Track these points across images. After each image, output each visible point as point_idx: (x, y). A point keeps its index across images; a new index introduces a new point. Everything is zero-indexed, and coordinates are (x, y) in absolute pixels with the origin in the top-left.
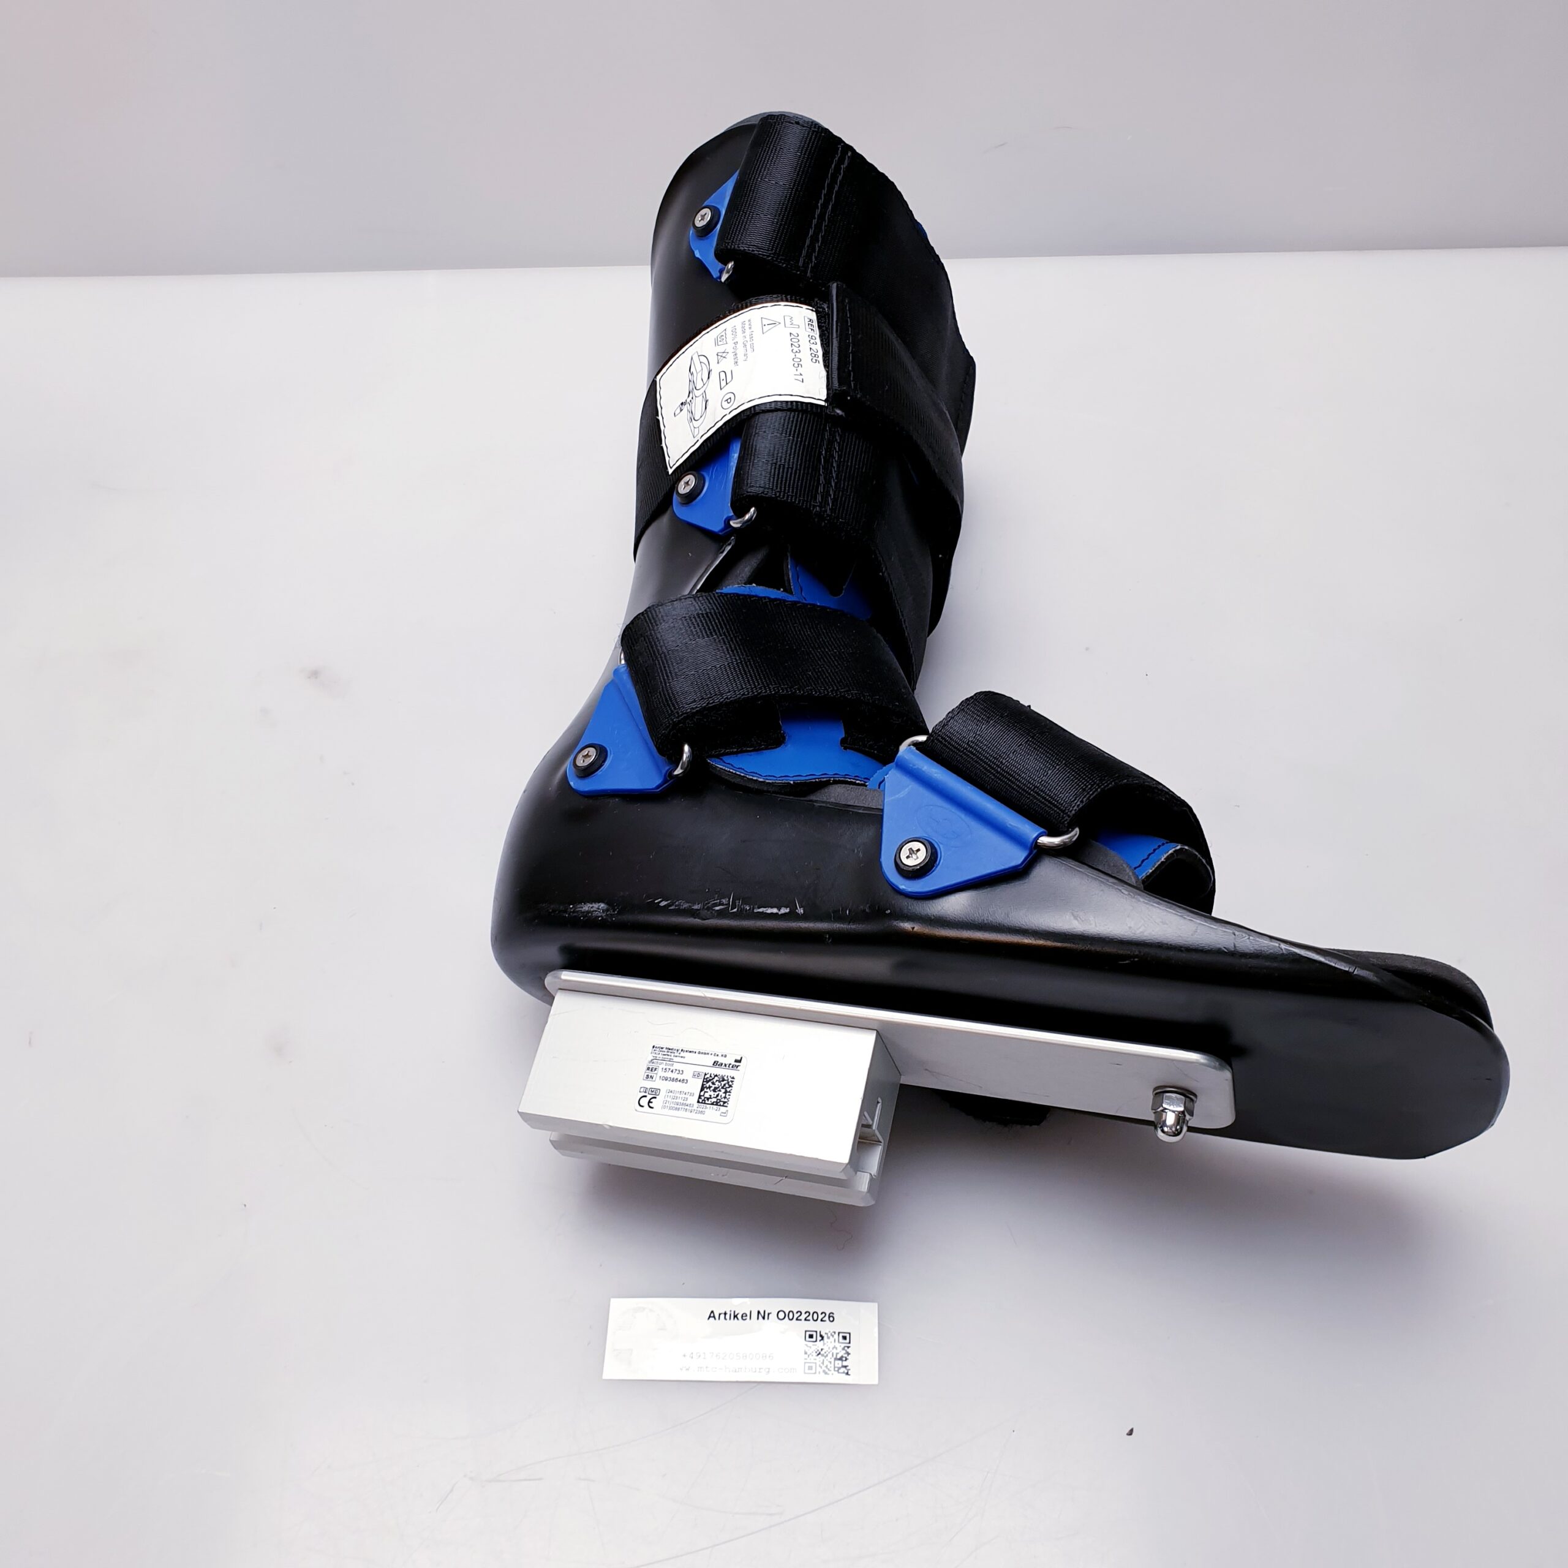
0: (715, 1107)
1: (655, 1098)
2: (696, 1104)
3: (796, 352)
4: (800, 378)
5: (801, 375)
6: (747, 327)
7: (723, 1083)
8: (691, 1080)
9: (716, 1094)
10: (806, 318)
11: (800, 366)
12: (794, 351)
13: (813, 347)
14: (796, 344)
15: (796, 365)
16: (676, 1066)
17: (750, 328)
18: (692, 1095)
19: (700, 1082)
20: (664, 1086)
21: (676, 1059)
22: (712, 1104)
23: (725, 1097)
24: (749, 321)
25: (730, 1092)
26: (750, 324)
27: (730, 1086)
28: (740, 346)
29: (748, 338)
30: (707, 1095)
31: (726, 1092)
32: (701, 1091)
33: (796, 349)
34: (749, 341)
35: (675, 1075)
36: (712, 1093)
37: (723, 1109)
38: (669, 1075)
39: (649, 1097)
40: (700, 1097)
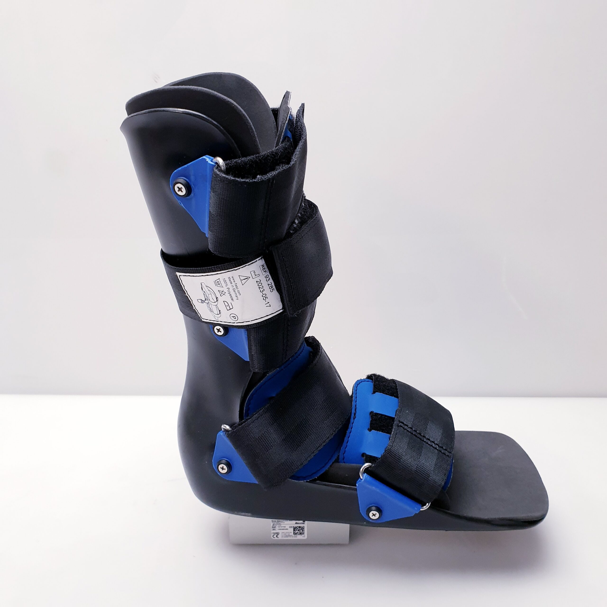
0: (300, 535)
1: (278, 535)
2: (293, 535)
3: (263, 291)
4: (268, 305)
5: (269, 303)
6: (232, 281)
7: (301, 528)
8: (289, 529)
9: (299, 531)
10: (261, 266)
11: (266, 298)
12: (261, 291)
13: (269, 282)
14: (261, 287)
15: (265, 299)
16: (282, 526)
17: (234, 282)
18: (291, 533)
19: (292, 529)
20: (280, 531)
21: (281, 523)
22: (299, 534)
23: (303, 532)
24: (232, 277)
25: (304, 530)
26: (233, 279)
27: (303, 529)
28: (231, 290)
29: (235, 287)
30: (296, 532)
31: (303, 531)
32: (294, 530)
33: (262, 289)
34: (236, 289)
35: (283, 528)
36: (298, 531)
37: (303, 535)
38: (281, 528)
39: (276, 535)
40: (294, 533)
